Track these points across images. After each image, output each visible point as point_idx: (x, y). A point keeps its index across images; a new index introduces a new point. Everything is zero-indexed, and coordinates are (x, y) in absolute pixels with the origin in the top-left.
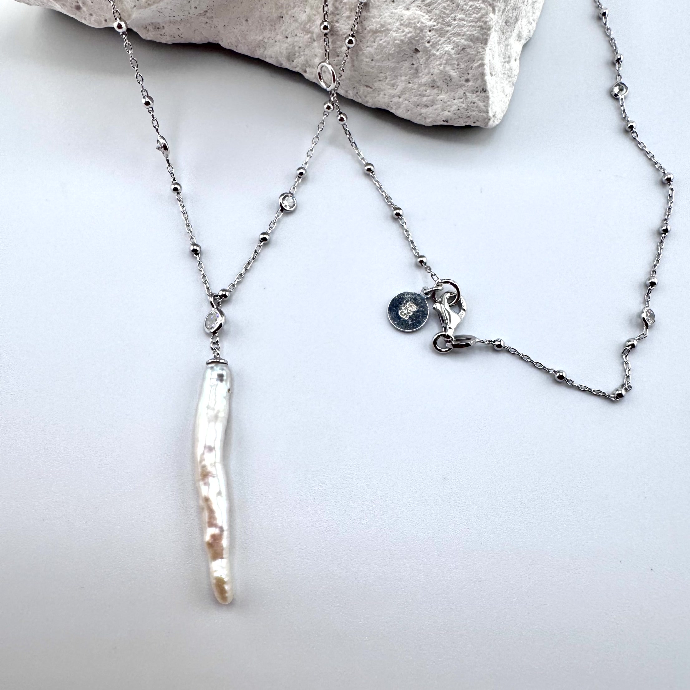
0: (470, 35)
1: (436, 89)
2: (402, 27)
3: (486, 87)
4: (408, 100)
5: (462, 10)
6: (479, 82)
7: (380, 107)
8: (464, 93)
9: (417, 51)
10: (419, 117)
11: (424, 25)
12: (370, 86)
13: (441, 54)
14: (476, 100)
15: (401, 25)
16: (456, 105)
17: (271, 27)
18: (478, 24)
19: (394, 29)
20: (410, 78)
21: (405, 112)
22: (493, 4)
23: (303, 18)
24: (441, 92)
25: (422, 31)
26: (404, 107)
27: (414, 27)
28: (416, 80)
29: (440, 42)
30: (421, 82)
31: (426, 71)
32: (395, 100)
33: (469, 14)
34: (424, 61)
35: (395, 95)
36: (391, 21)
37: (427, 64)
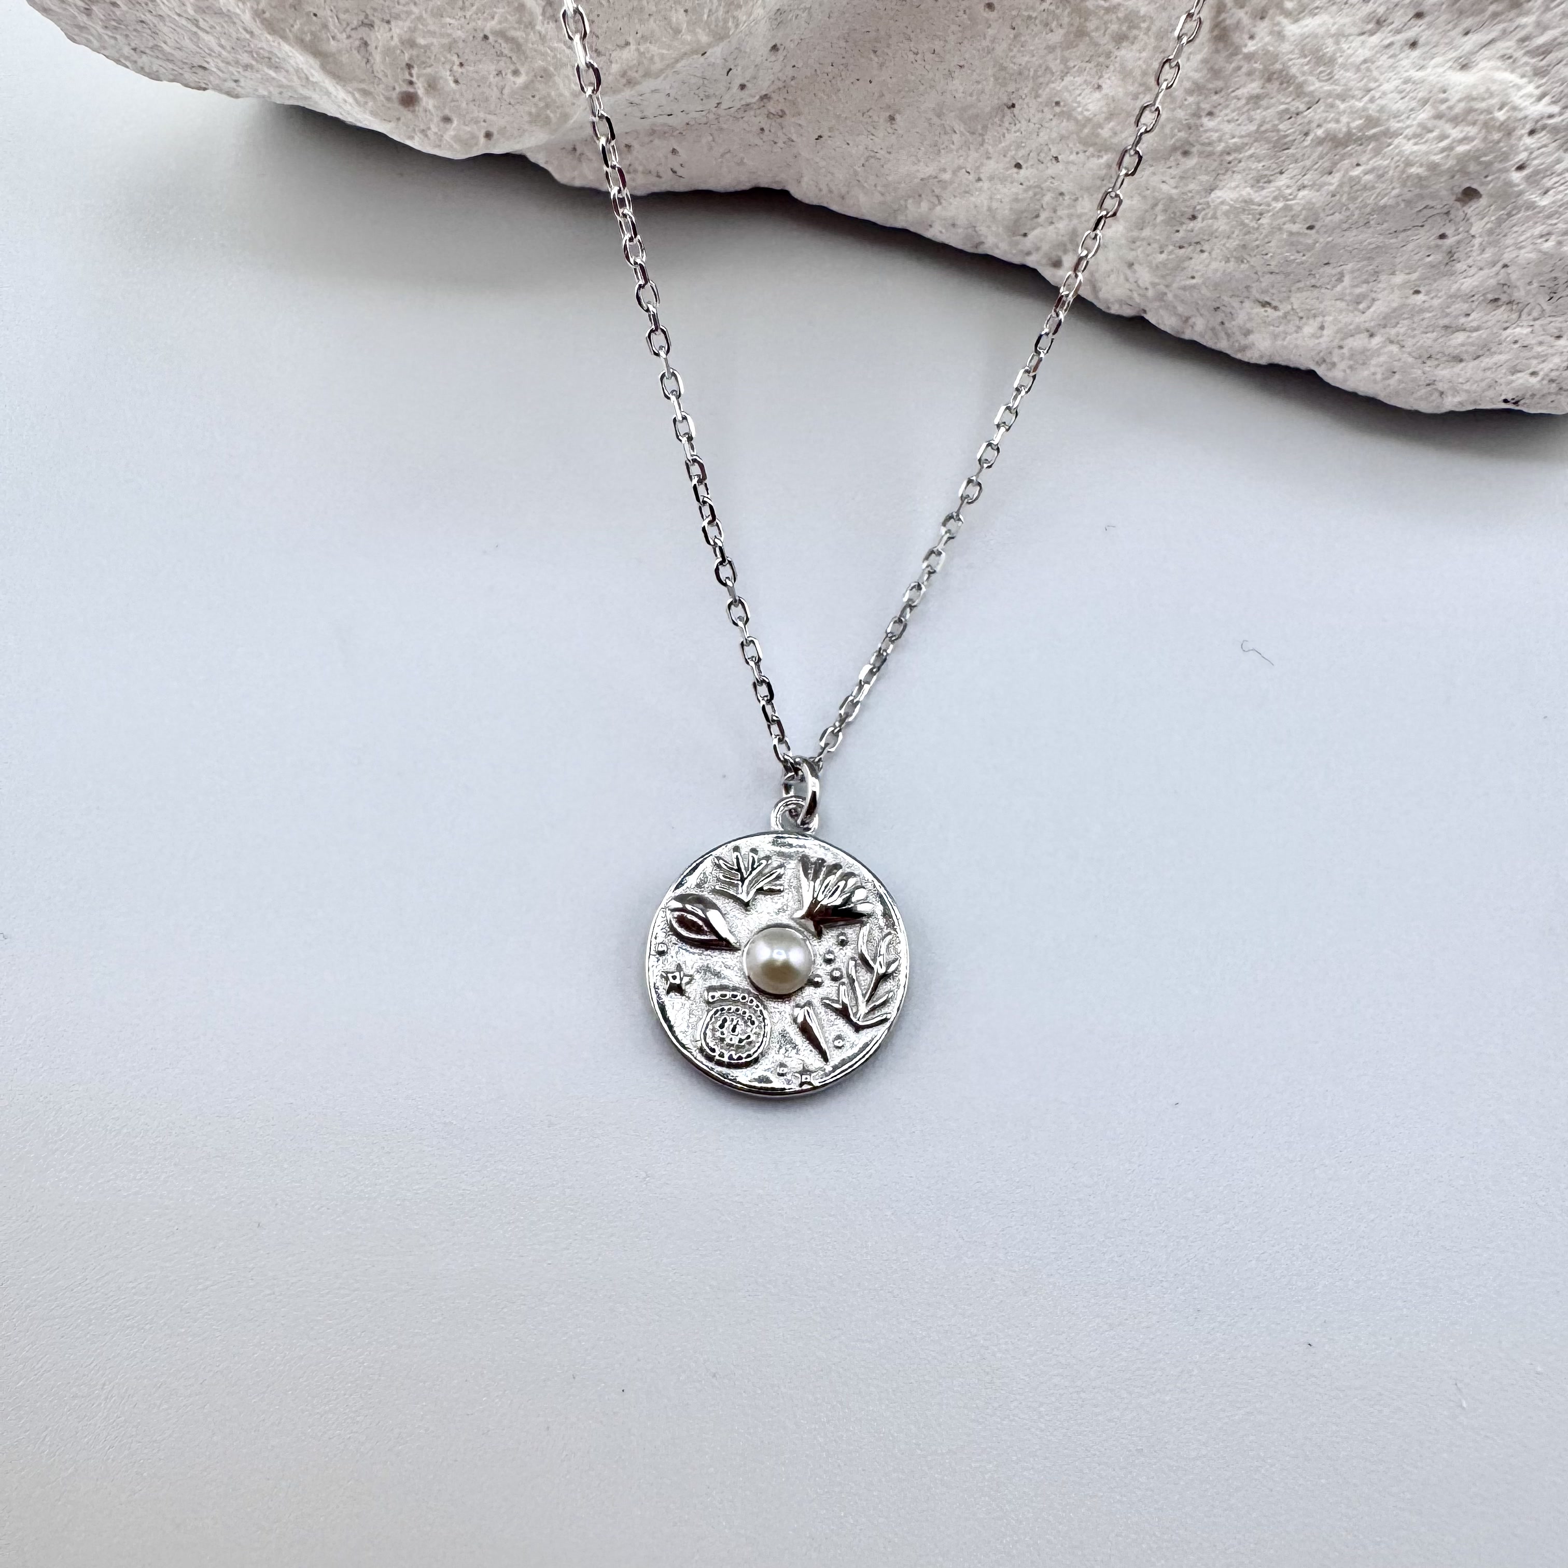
1: (1504, 307)
2: (1441, 123)
4: (1398, 343)
9: (1470, 194)
12: (1274, 303)
15: (1439, 116)
17: (970, 138)
19: (1407, 132)
20: (1422, 278)
23: (1090, 107)
24: (1520, 316)
25: (1509, 133)
27: (1486, 125)
28: (1444, 282)
30: (1459, 289)
32: (1358, 342)
34: (1489, 226)
35: (1358, 327)
36: (1401, 105)
37: (1494, 235)
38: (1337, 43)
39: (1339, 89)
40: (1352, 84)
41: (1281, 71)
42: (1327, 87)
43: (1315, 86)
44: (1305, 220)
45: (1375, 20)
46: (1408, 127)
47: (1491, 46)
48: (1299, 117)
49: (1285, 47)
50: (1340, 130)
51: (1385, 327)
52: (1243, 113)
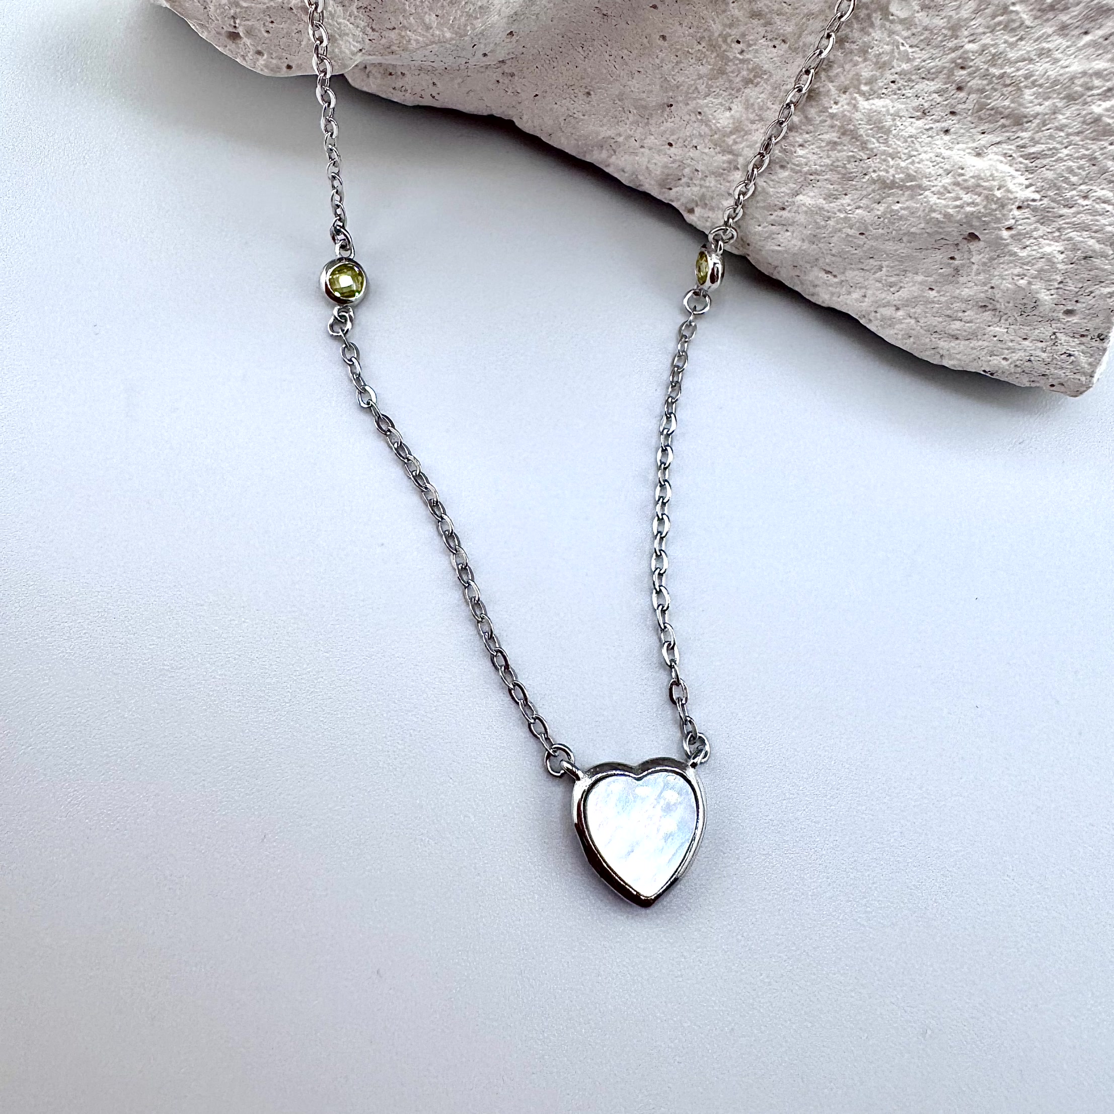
1: (989, 312)
2: (957, 188)
3: (1109, 332)
4: (915, 318)
6: (1097, 321)
8: (1054, 333)
9: (973, 237)
10: (929, 353)
11: (1011, 196)
12: (834, 273)
13: (1029, 255)
15: (957, 184)
16: (1025, 350)
17: (640, 119)
19: (933, 189)
20: (936, 282)
21: (899, 336)
23: (721, 121)
24: (1000, 320)
25: (1003, 206)
26: (903, 328)
27: (987, 197)
28: (950, 287)
29: (1036, 234)
30: (960, 294)
31: (982, 276)
32: (888, 312)
34: (984, 260)
35: (889, 302)
36: (932, 171)
37: (987, 266)
38: (894, 120)
39: (891, 151)
40: (899, 149)
41: (852, 131)
42: (883, 148)
43: (874, 144)
44: (858, 229)
45: (922, 110)
46: (933, 186)
47: (999, 146)
48: (862, 162)
49: (857, 115)
50: (888, 178)
51: (907, 306)
52: (824, 151)
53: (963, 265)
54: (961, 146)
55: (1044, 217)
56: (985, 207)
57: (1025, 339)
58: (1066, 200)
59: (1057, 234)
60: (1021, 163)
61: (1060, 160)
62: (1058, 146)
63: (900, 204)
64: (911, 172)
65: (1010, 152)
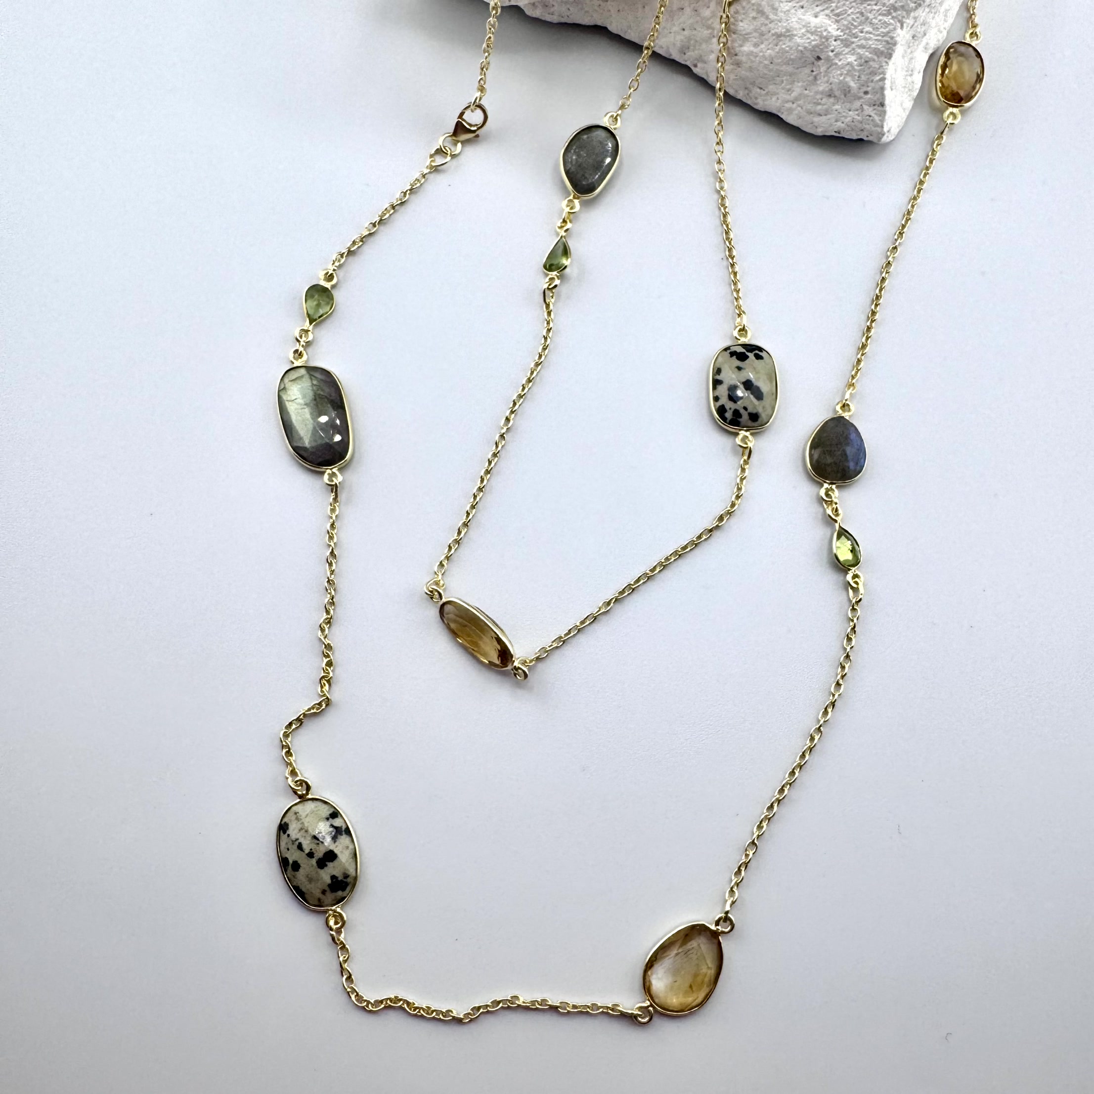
0: (875, 48)
3: (884, 101)
5: (871, 23)
6: (878, 96)
7: (770, 111)
8: (861, 105)
10: (810, 126)
11: (829, 35)
13: (842, 64)
14: (872, 114)
16: (850, 116)
18: (886, 38)
21: (796, 119)
22: (902, 20)
26: (796, 114)
29: (844, 53)
31: (826, 78)
33: (877, 28)
53: (817, 74)
54: (809, 13)
55: (847, 43)
56: (820, 41)
57: (850, 110)
58: (854, 34)
59: (852, 52)
60: (833, 18)
61: (849, 15)
62: (847, 9)
63: (785, 45)
64: (788, 28)
65: (828, 14)
